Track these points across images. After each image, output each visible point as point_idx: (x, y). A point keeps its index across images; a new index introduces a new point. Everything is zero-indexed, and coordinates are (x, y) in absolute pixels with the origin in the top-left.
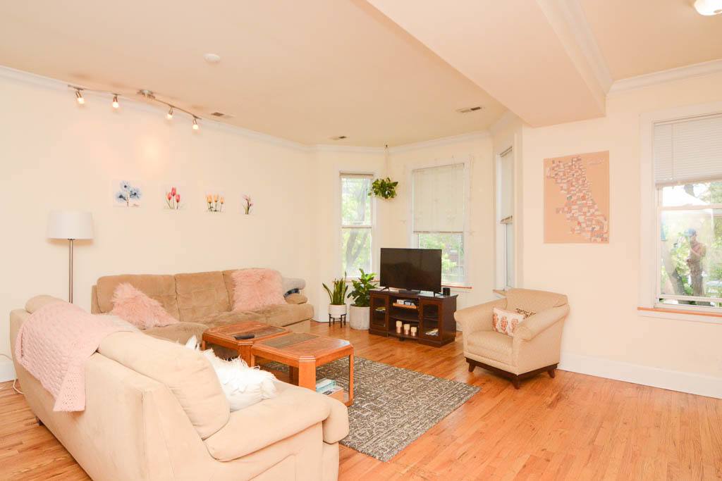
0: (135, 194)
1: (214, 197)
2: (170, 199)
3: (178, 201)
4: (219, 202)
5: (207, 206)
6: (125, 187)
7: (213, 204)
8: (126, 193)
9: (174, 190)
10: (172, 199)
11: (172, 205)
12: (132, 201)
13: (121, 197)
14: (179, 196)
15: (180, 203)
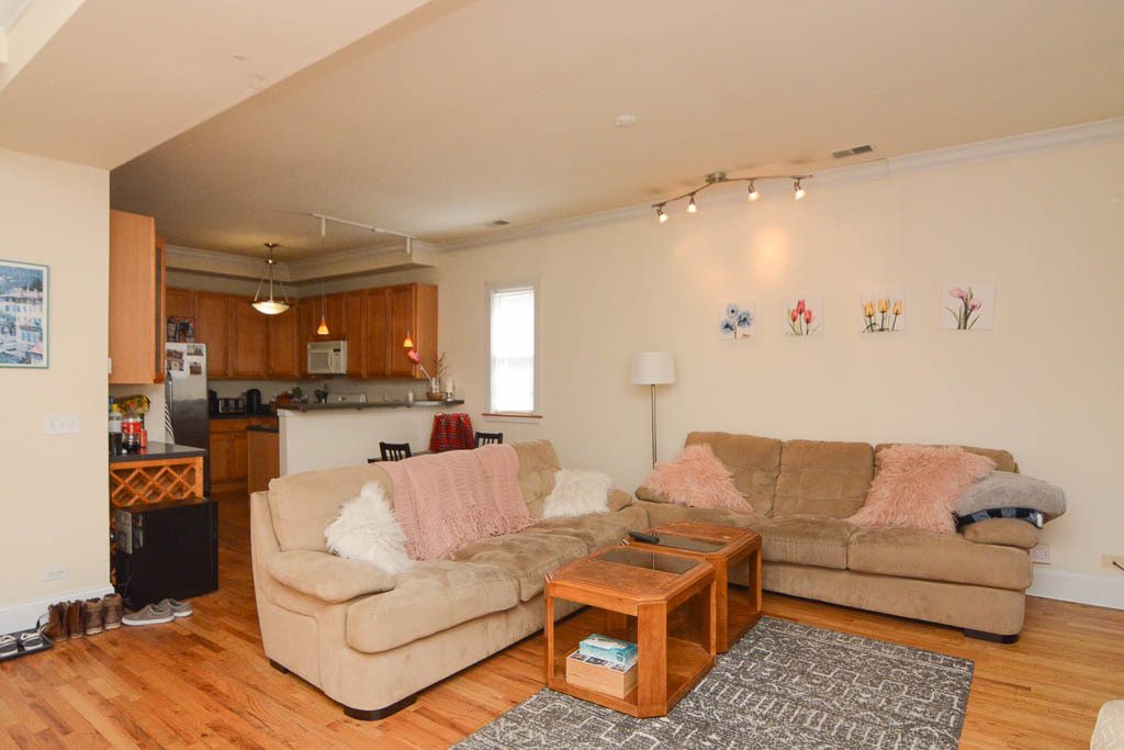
0: (745, 319)
1: (880, 303)
2: (794, 320)
3: (808, 321)
4: (890, 314)
5: (863, 323)
6: (733, 311)
7: (878, 318)
8: (734, 321)
9: (801, 304)
10: (798, 319)
11: (797, 329)
12: (740, 330)
13: (727, 326)
14: (810, 313)
15: (813, 325)
